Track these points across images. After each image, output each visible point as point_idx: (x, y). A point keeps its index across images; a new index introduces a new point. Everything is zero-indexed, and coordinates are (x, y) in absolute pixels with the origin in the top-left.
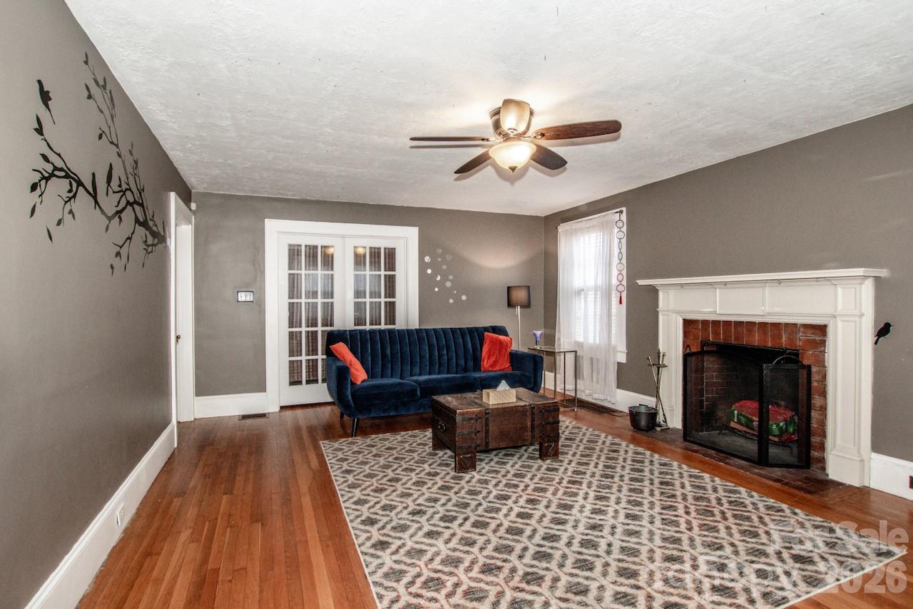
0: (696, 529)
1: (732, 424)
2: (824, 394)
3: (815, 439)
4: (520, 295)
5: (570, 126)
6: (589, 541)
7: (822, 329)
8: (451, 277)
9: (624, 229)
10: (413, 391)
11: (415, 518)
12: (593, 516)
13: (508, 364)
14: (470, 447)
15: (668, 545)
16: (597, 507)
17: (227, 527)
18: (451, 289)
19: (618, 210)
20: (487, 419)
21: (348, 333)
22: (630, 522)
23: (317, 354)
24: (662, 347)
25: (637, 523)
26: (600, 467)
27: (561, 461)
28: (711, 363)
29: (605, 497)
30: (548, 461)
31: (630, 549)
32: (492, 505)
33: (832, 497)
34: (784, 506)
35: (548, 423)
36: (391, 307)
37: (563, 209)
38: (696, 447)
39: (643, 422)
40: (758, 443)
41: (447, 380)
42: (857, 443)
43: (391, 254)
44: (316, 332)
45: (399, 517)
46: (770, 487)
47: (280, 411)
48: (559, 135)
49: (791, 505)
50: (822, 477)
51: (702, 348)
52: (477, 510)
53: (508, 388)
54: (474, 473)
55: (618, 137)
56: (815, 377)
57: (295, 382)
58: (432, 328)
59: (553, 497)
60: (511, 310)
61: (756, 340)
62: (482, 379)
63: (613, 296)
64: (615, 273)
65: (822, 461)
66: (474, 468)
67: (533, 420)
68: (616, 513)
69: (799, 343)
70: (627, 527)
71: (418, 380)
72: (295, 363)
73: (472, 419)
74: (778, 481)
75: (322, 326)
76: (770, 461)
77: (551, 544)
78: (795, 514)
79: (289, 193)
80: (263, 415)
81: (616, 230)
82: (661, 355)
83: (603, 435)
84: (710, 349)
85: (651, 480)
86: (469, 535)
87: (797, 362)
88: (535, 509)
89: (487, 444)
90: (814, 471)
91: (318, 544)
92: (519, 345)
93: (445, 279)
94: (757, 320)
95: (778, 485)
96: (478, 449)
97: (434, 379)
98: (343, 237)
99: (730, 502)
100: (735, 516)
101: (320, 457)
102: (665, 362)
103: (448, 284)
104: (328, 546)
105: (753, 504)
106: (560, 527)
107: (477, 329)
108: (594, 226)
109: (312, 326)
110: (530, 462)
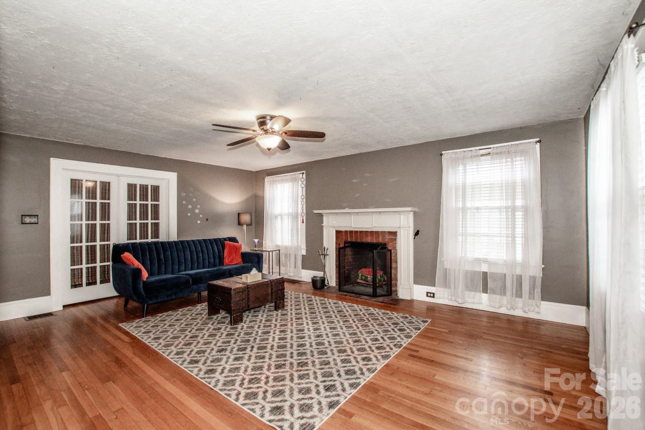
0: (360, 328)
1: (359, 281)
2: (396, 262)
3: (393, 282)
4: (246, 218)
5: (301, 131)
6: (319, 343)
7: (394, 234)
8: (199, 207)
9: (305, 183)
10: (187, 282)
11: (222, 353)
12: (315, 332)
13: (241, 260)
14: (239, 309)
15: (353, 336)
16: (315, 327)
17: (84, 390)
18: (199, 214)
19: (302, 172)
20: (248, 291)
21: (130, 245)
22: (333, 331)
23: (95, 263)
24: (325, 244)
25: (336, 330)
26: (307, 309)
27: (287, 310)
28: (349, 251)
29: (317, 322)
30: (280, 311)
31: (338, 341)
32: (262, 337)
33: (402, 305)
34: (389, 312)
35: (279, 290)
36: (156, 226)
37: (268, 168)
38: (345, 294)
39: (319, 285)
40: (373, 287)
41: (208, 272)
42: (409, 282)
43: (156, 189)
44: (95, 246)
45: (211, 355)
46: (380, 305)
47: (63, 310)
48: (294, 135)
49: (390, 311)
50: (397, 298)
51: (345, 245)
52: (256, 342)
53: (257, 272)
54: (243, 324)
55: (324, 140)
56: (393, 255)
57: (75, 285)
58: (190, 239)
59: (292, 327)
60: (240, 227)
61: (369, 240)
62: (230, 270)
63: (299, 219)
64: (300, 206)
65: (396, 291)
66: (241, 320)
67: (272, 289)
68: (324, 328)
69: (387, 240)
70: (332, 333)
71: (189, 274)
72: (76, 270)
73: (240, 292)
74: (382, 302)
75: (100, 241)
76: (378, 295)
77: (303, 348)
78: (393, 314)
79: (76, 140)
80: (50, 314)
81: (300, 183)
82: (326, 249)
83: (301, 294)
84: (348, 245)
85: (333, 311)
86: (258, 354)
87: (385, 248)
88: (286, 335)
89: (249, 305)
90: (393, 296)
91: (167, 382)
92: (245, 249)
93: (194, 208)
94: (369, 230)
95: (383, 304)
96: (244, 309)
97: (200, 273)
98: (118, 176)
99: (369, 314)
100: (373, 319)
101: (127, 333)
102: (328, 254)
103: (197, 211)
104: (175, 381)
105: (377, 313)
106: (303, 340)
107: (220, 239)
108: (287, 180)
109: (91, 242)
110: (271, 313)
